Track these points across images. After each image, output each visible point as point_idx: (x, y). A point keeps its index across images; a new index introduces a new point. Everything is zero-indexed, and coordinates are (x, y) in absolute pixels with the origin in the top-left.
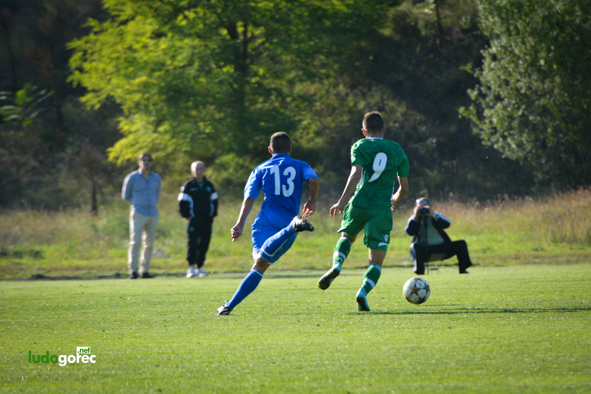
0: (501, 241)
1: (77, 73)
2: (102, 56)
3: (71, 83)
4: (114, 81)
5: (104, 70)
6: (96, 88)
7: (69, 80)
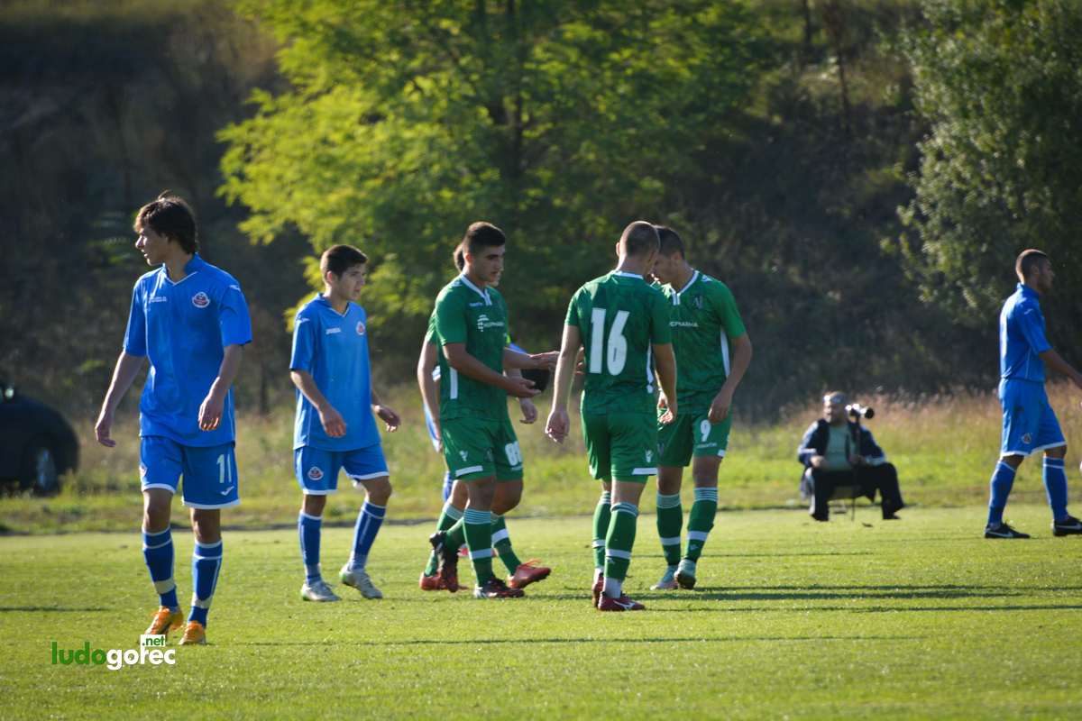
0: (950, 466)
1: (234, 181)
2: (277, 154)
3: (224, 197)
4: (298, 195)
5: (279, 178)
6: (268, 208)
7: (220, 192)
